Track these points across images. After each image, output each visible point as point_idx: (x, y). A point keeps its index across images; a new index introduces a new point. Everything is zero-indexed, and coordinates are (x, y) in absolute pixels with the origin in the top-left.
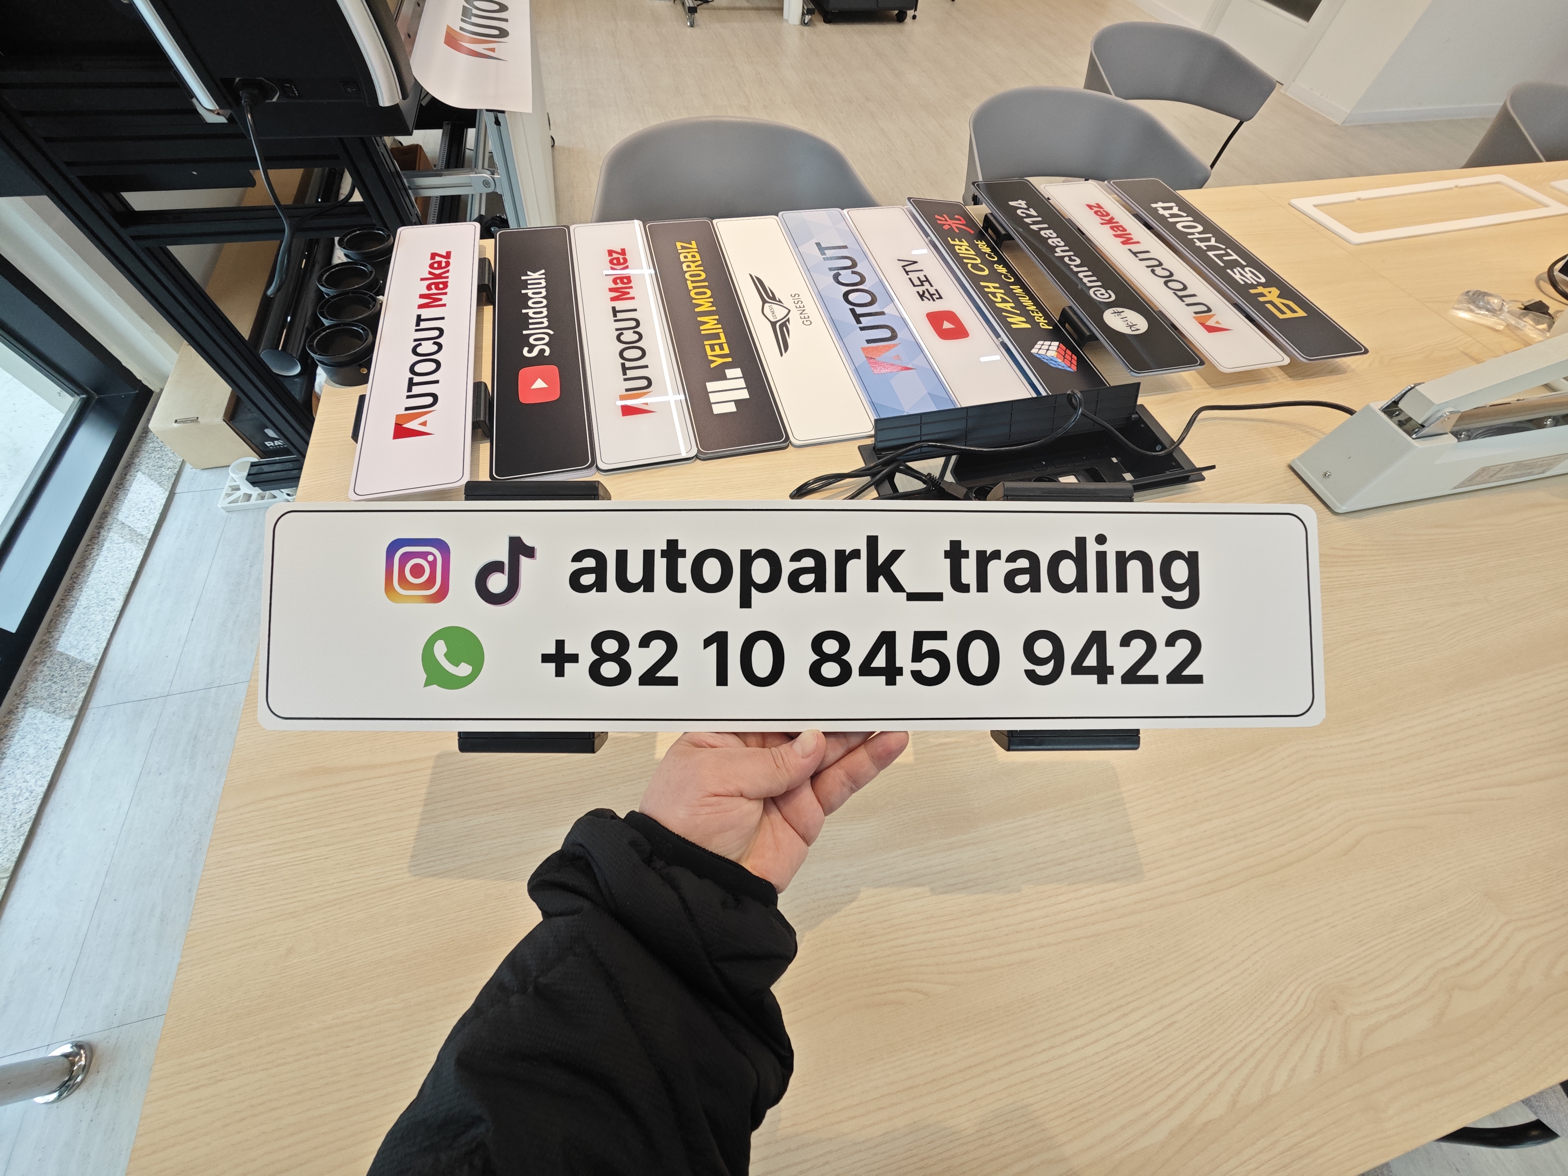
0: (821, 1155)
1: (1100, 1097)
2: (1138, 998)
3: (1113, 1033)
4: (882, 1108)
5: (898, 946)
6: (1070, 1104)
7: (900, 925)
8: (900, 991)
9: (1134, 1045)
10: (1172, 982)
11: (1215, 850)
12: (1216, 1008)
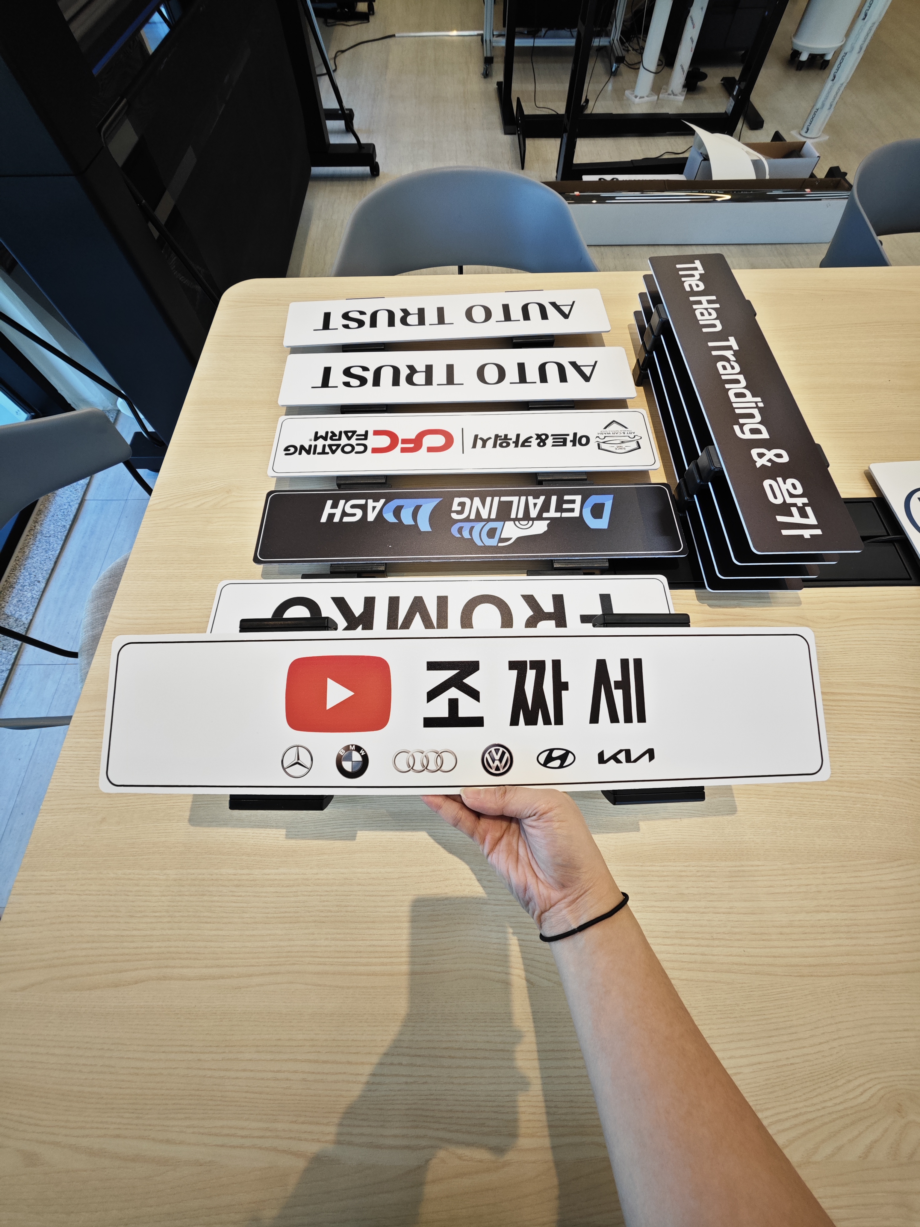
0: (423, 1076)
4: (476, 1058)
7: (524, 923)
10: (747, 1040)
11: (824, 939)
12: (782, 1074)
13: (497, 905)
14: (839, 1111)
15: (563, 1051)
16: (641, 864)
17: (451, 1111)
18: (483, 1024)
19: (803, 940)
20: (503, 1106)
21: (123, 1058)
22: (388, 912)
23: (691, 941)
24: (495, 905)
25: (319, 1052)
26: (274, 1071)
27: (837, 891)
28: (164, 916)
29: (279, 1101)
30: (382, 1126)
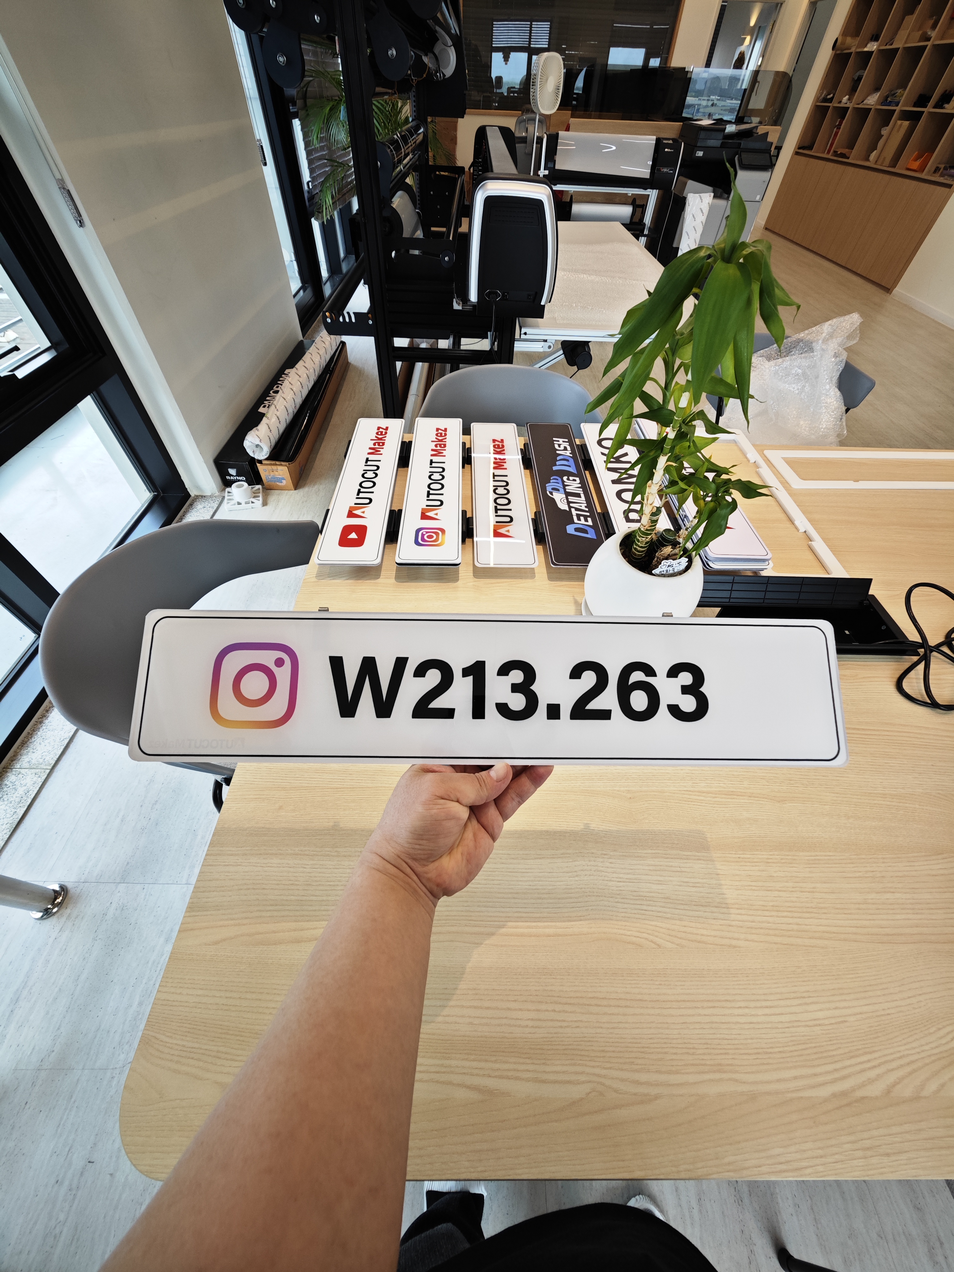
0: (576, 1021)
1: (780, 1052)
2: (818, 996)
3: (796, 1013)
4: (619, 1006)
5: (642, 910)
6: (757, 1048)
8: (640, 938)
9: (811, 1026)
10: (847, 994)
11: (895, 914)
12: (882, 1022)
14: (937, 1054)
15: (694, 1001)
16: (734, 852)
17: (603, 1051)
18: (621, 978)
19: (878, 914)
20: (647, 1048)
23: (785, 914)
24: (618, 882)
27: (897, 877)
28: (337, 885)
29: (450, 1042)
30: (544, 1064)
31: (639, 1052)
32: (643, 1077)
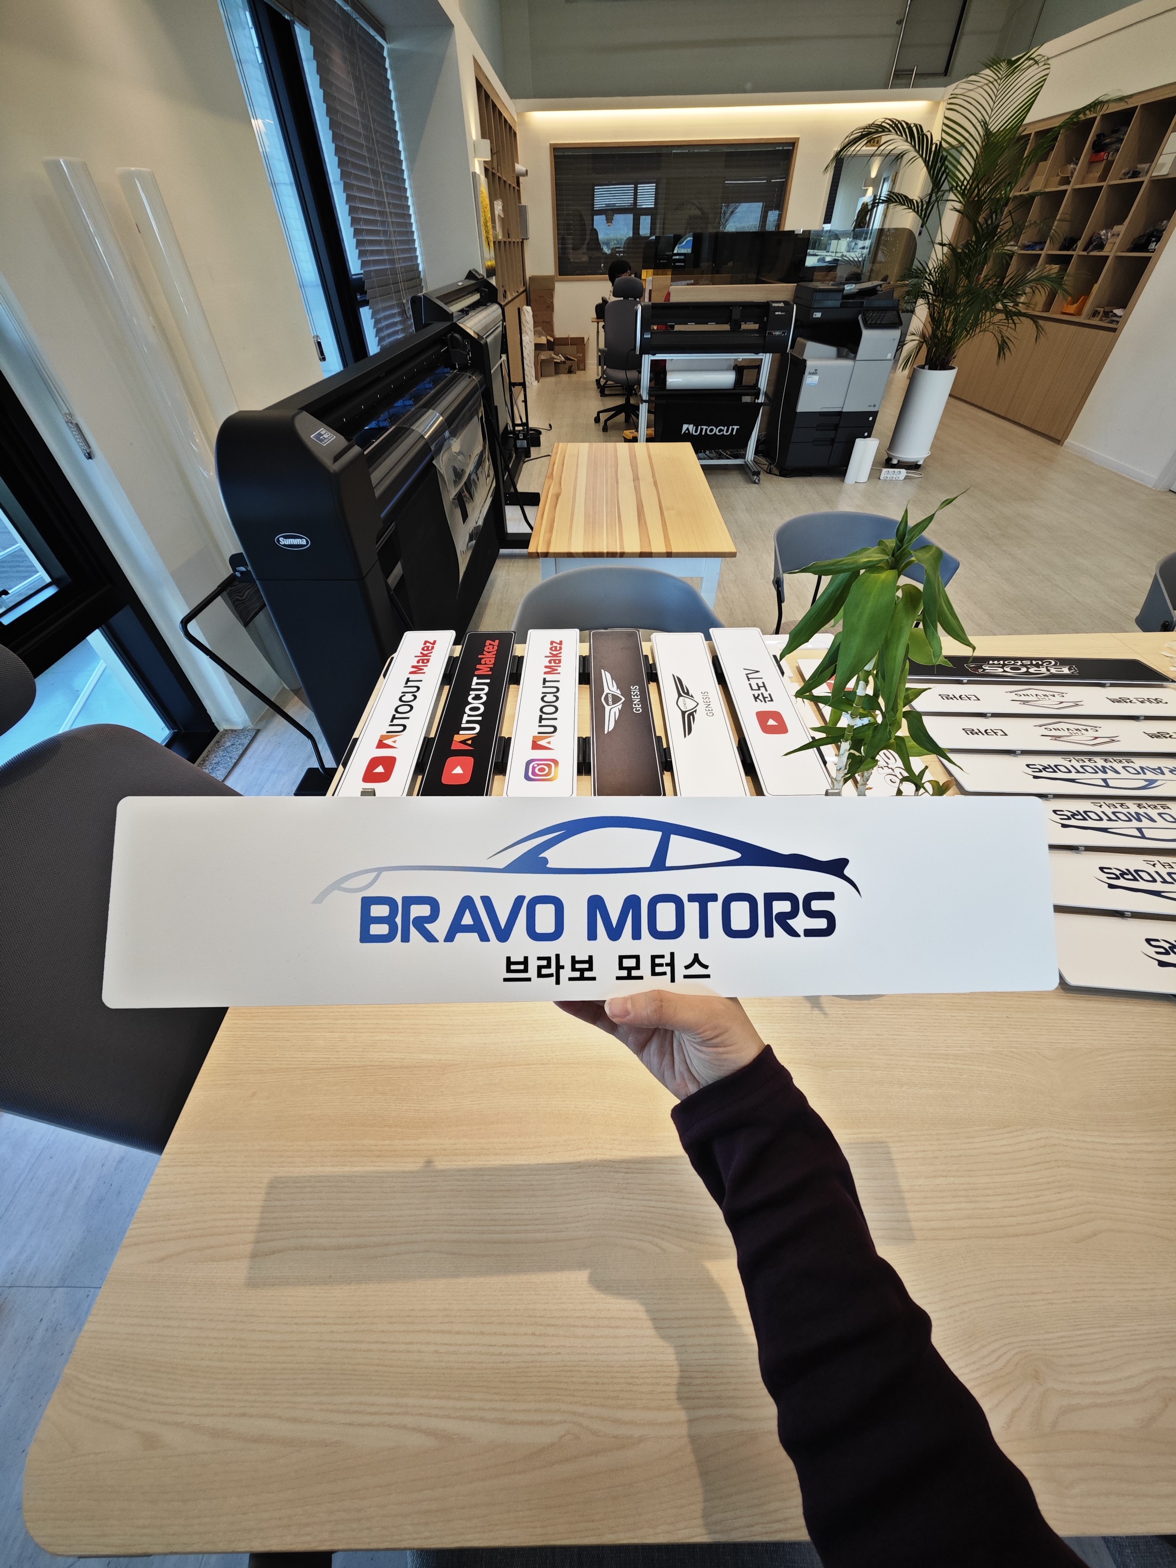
0: (557, 1347)
5: (650, 1207)
7: (655, 1190)
8: (644, 1241)
11: (944, 1203)
13: (628, 1173)
17: (584, 1383)
19: (924, 1204)
20: (637, 1378)
21: (253, 1330)
22: (523, 1181)
24: (626, 1173)
25: (452, 1322)
26: (406, 1343)
27: (952, 1157)
28: (305, 1187)
29: (410, 1375)
30: (514, 1400)
31: (627, 1383)
32: (627, 1415)
